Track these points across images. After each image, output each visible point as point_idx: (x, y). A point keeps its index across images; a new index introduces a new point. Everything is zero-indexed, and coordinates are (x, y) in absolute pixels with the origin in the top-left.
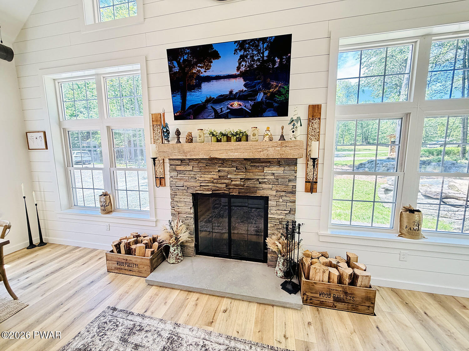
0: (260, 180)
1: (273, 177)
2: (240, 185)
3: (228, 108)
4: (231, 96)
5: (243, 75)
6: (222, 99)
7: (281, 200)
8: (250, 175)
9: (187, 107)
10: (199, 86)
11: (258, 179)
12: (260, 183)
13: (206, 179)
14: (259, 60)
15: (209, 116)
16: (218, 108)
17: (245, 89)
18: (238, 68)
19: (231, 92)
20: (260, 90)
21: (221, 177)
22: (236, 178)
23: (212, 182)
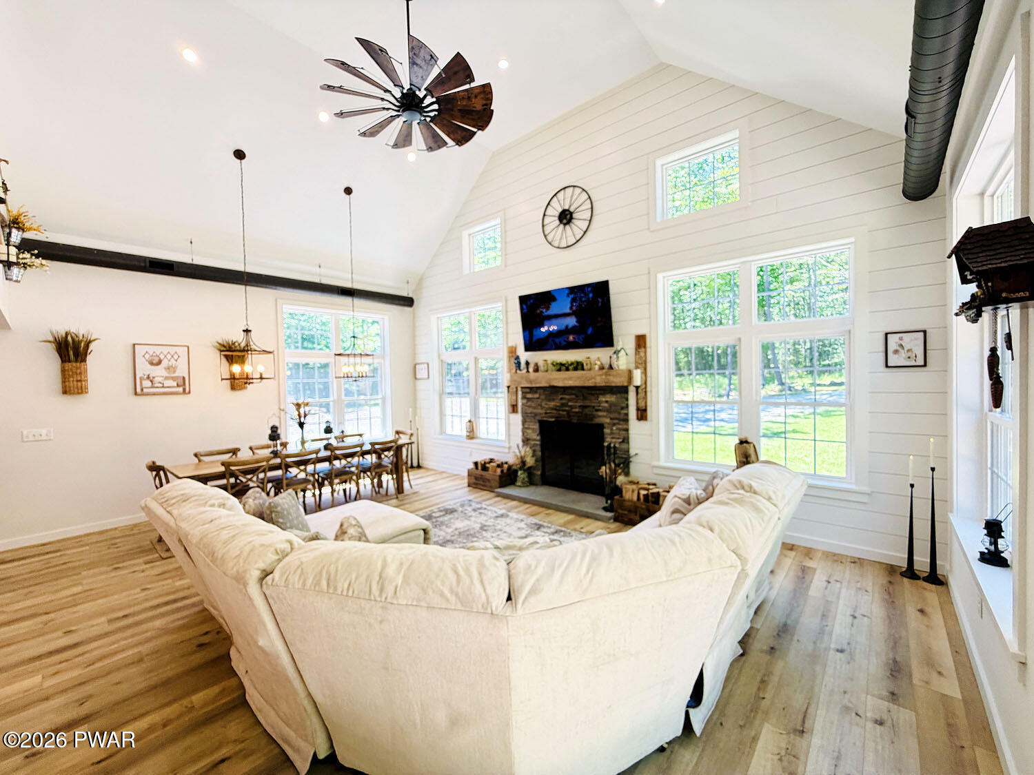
0: (597, 408)
1: (607, 405)
3: (565, 341)
4: (567, 331)
5: (573, 313)
6: (559, 333)
7: (614, 428)
8: (587, 403)
9: (534, 340)
10: (542, 324)
11: (594, 407)
12: (596, 410)
13: (551, 406)
15: (551, 348)
16: (557, 340)
17: (577, 324)
18: (571, 308)
19: (567, 327)
20: (589, 325)
21: (563, 405)
22: (576, 405)
23: (556, 409)
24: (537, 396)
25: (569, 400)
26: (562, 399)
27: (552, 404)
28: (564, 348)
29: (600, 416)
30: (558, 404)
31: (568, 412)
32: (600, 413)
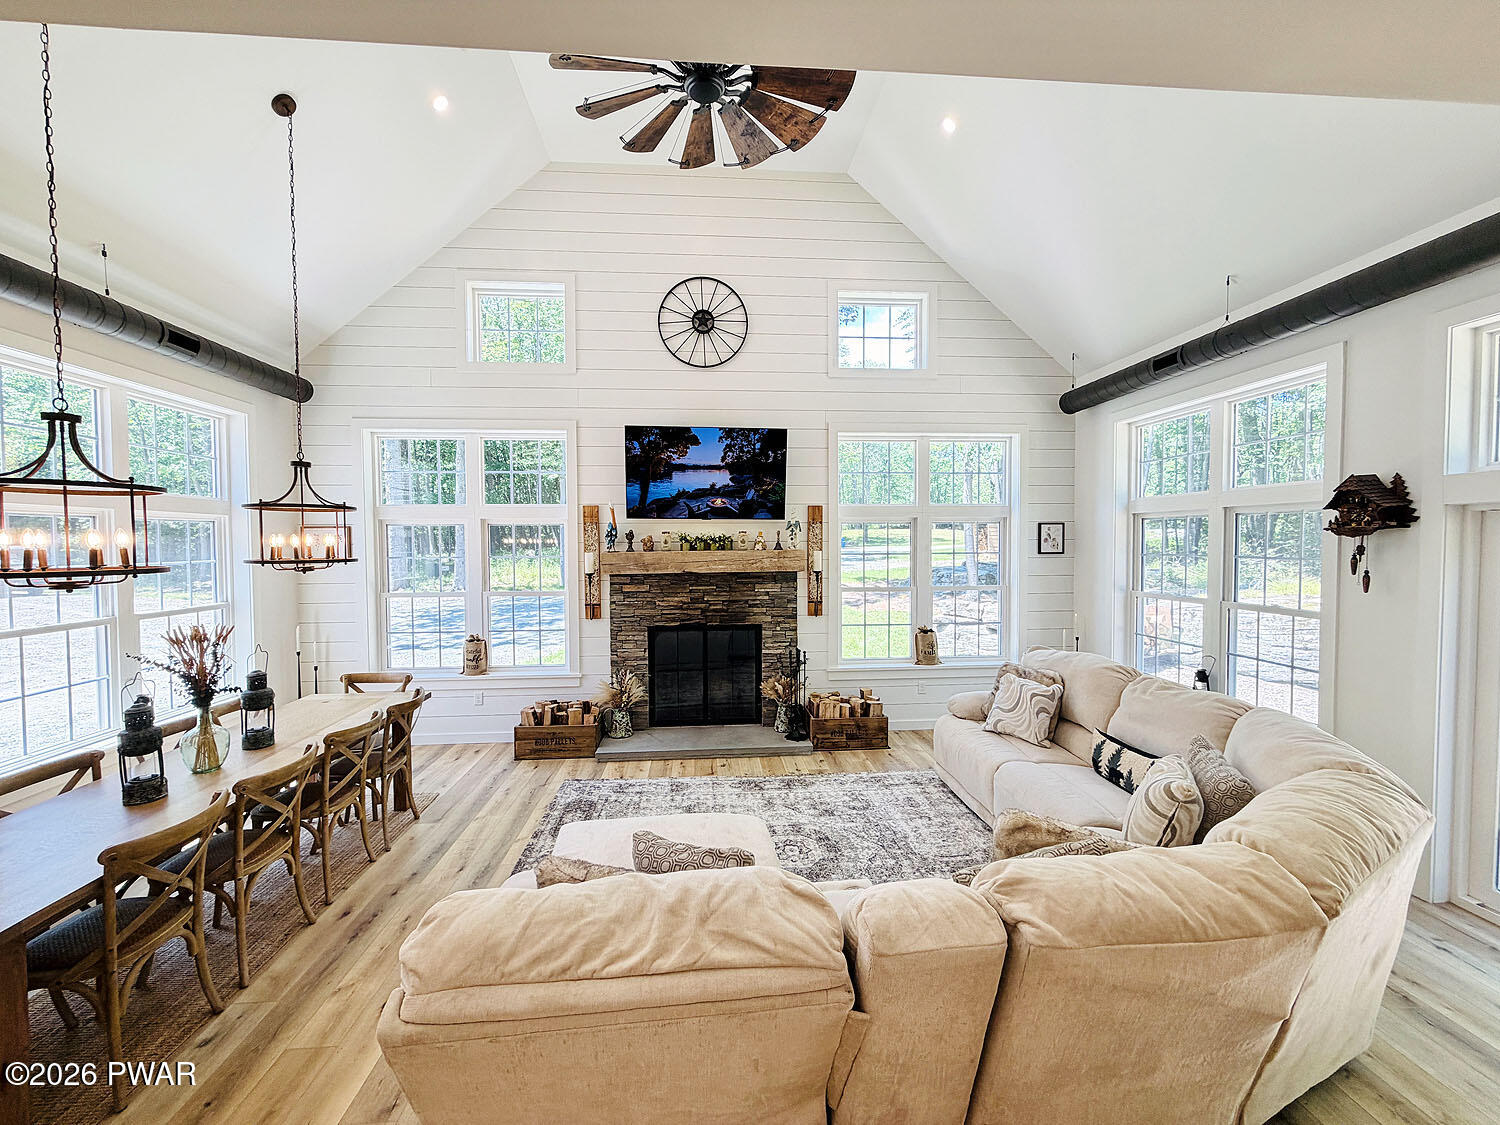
0: (750, 602)
1: (767, 597)
2: (722, 610)
3: (708, 506)
4: (713, 492)
5: (728, 467)
6: (700, 494)
7: (778, 628)
8: (737, 596)
9: (649, 501)
10: (668, 475)
11: (747, 602)
12: (750, 606)
13: (672, 604)
14: (748, 452)
15: (680, 514)
16: (694, 505)
17: (731, 484)
18: (723, 459)
19: (713, 486)
20: (750, 487)
21: (694, 601)
24: (646, 588)
26: (692, 592)
27: (674, 600)
28: (704, 516)
29: (755, 614)
31: (704, 611)
32: (755, 610)
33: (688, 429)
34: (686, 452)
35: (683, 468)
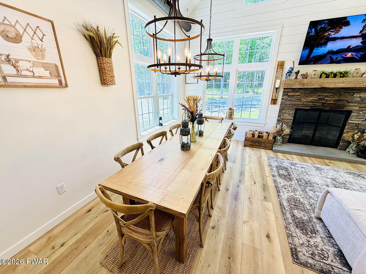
0: (350, 101)
1: (360, 99)
2: (333, 104)
3: (342, 57)
4: (349, 49)
5: (363, 36)
6: (340, 51)
7: (361, 113)
8: (343, 98)
9: (311, 56)
10: (325, 44)
11: (347, 100)
12: (348, 102)
15: (325, 62)
16: (335, 57)
17: (361, 44)
18: (361, 32)
19: (349, 47)
21: (319, 99)
22: (331, 100)
23: (313, 102)
24: (299, 94)
25: (326, 96)
26: (319, 96)
27: (310, 99)
28: (338, 62)
29: (350, 106)
30: (315, 99)
31: (323, 103)
32: (351, 104)
33: (345, 18)
34: (340, 31)
35: (335, 39)
